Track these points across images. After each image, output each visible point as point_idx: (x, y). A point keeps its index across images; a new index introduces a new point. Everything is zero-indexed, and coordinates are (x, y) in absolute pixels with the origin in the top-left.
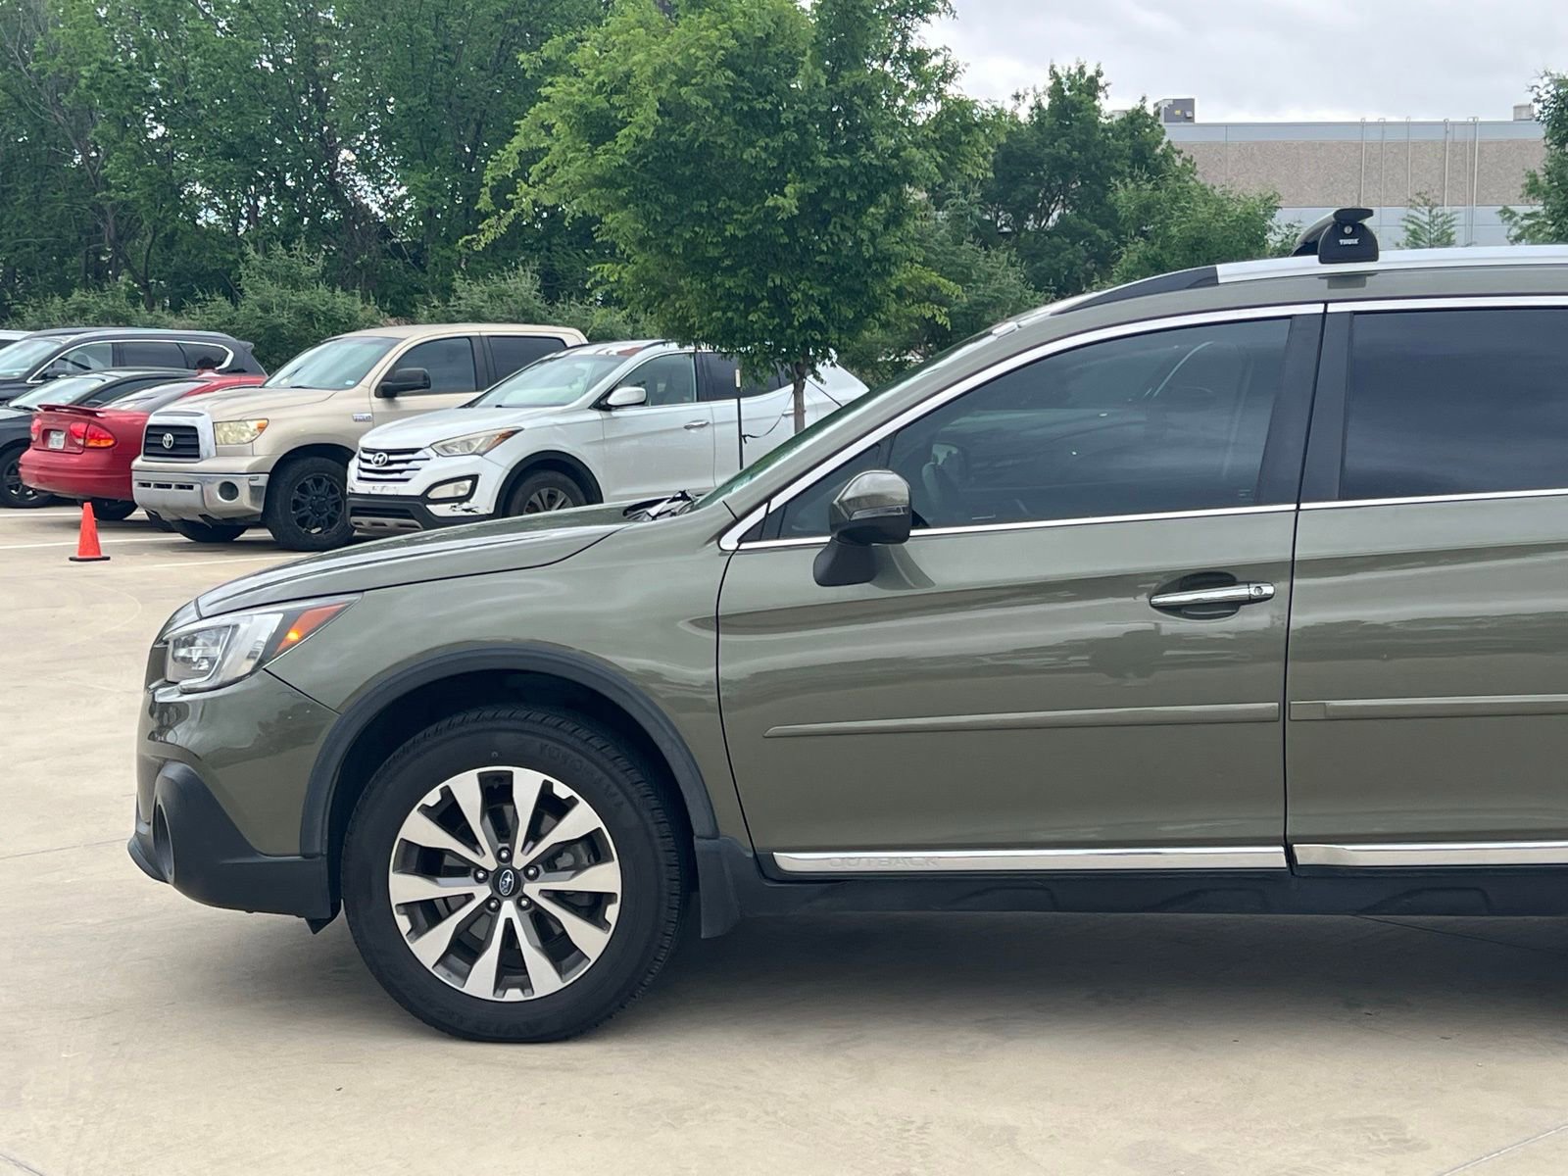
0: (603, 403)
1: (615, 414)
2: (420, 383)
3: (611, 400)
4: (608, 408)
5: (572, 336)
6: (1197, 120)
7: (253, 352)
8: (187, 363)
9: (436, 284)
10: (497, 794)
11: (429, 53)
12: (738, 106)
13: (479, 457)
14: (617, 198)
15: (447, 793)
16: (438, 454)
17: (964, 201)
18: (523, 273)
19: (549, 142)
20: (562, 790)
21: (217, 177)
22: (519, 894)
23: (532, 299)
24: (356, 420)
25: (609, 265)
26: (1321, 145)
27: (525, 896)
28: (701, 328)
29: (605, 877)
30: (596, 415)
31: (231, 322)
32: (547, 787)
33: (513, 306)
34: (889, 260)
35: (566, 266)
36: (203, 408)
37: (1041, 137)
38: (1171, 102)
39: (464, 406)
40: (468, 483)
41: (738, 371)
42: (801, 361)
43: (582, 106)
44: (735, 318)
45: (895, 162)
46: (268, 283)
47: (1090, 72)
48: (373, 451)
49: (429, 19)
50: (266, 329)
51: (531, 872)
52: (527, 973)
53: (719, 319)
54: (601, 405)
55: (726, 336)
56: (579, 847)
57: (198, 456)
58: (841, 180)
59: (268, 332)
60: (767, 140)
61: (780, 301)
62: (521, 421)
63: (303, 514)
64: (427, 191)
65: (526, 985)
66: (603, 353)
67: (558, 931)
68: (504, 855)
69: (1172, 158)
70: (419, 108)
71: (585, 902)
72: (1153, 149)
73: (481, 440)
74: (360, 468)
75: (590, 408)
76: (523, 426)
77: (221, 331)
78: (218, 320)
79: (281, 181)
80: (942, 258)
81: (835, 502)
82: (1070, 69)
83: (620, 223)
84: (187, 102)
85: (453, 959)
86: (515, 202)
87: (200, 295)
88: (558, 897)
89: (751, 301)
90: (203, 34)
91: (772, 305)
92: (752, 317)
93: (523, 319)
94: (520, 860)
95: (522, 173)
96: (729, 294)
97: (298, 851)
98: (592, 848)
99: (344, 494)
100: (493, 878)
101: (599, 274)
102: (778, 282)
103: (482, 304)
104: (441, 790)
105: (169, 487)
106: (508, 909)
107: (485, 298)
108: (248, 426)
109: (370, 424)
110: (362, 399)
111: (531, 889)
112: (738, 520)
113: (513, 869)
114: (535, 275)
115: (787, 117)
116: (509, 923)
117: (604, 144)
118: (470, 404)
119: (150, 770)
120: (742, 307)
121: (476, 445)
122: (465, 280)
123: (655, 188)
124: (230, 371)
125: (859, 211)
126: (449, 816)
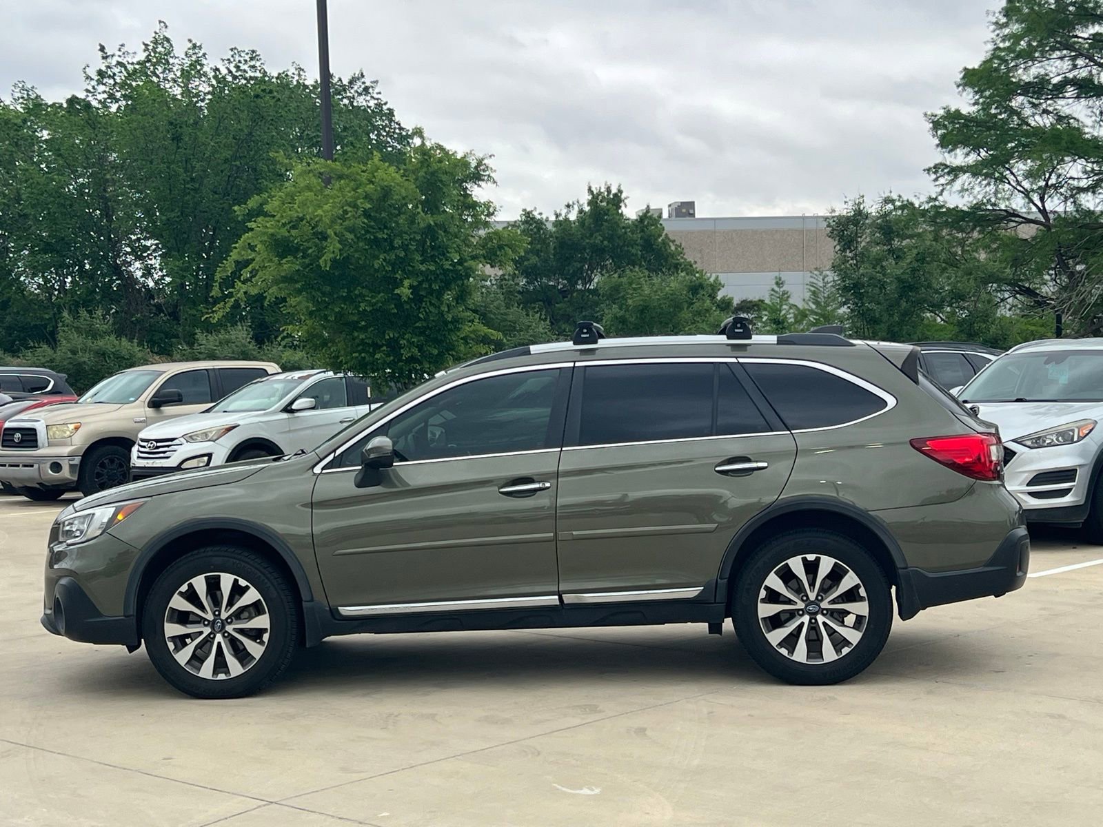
0: (289, 408)
1: (297, 414)
2: (176, 398)
3: (294, 407)
4: (292, 411)
5: (271, 367)
6: (697, 216)
7: (66, 380)
8: (24, 389)
9: (186, 332)
10: (213, 586)
11: (181, 184)
12: (368, 236)
13: (212, 442)
14: (295, 288)
15: (191, 586)
16: (187, 442)
17: (512, 283)
18: (240, 328)
19: (253, 255)
20: (243, 583)
21: (39, 265)
22: (223, 631)
23: (247, 344)
24: (136, 422)
25: (291, 326)
26: (777, 231)
27: (226, 632)
28: (346, 363)
29: (263, 621)
30: (285, 416)
31: (52, 361)
32: (236, 581)
33: (236, 349)
34: (458, 322)
35: (273, 319)
36: (40, 416)
37: (584, 232)
38: (680, 204)
39: (203, 412)
40: (206, 459)
41: (369, 388)
42: (407, 382)
43: (272, 235)
44: (367, 357)
45: (460, 268)
46: (76, 336)
47: (614, 190)
48: (147, 441)
49: (181, 162)
50: (74, 365)
51: (229, 620)
52: (227, 667)
53: (357, 357)
54: (288, 409)
55: (361, 367)
56: (251, 608)
57: (36, 447)
58: (429, 278)
59: (75, 368)
60: (385, 255)
61: (394, 346)
62: (239, 420)
63: (102, 481)
64: (181, 272)
65: (227, 672)
66: (290, 378)
67: (241, 648)
68: (217, 613)
69: (668, 245)
70: (174, 219)
71: (253, 633)
72: (656, 239)
73: (214, 433)
74: (139, 451)
75: (281, 411)
76: (240, 423)
77: (45, 367)
78: (43, 360)
79: (82, 266)
80: (499, 317)
81: (364, 450)
82: (600, 188)
83: (298, 303)
84: (20, 216)
85: (194, 662)
86: (234, 293)
87: (32, 344)
88: (241, 631)
89: (377, 347)
90: (31, 173)
91: (389, 349)
92: (377, 356)
93: (241, 357)
94: (224, 615)
95: (236, 274)
96: (363, 342)
97: (122, 614)
98: (256, 608)
99: (129, 468)
100: (212, 624)
101: (286, 332)
102: (392, 336)
103: (215, 348)
104: (188, 584)
105: (18, 466)
106: (219, 638)
107: (217, 344)
108: (68, 427)
109: (145, 424)
110: (140, 409)
111: (229, 628)
112: (321, 460)
113: (221, 619)
114: (248, 329)
115: (397, 242)
116: (219, 644)
117: (286, 257)
118: (208, 411)
119: (51, 583)
120: (371, 350)
121: (210, 435)
122: (203, 333)
123: (317, 283)
124: (52, 393)
125: (439, 295)
126: (192, 596)
